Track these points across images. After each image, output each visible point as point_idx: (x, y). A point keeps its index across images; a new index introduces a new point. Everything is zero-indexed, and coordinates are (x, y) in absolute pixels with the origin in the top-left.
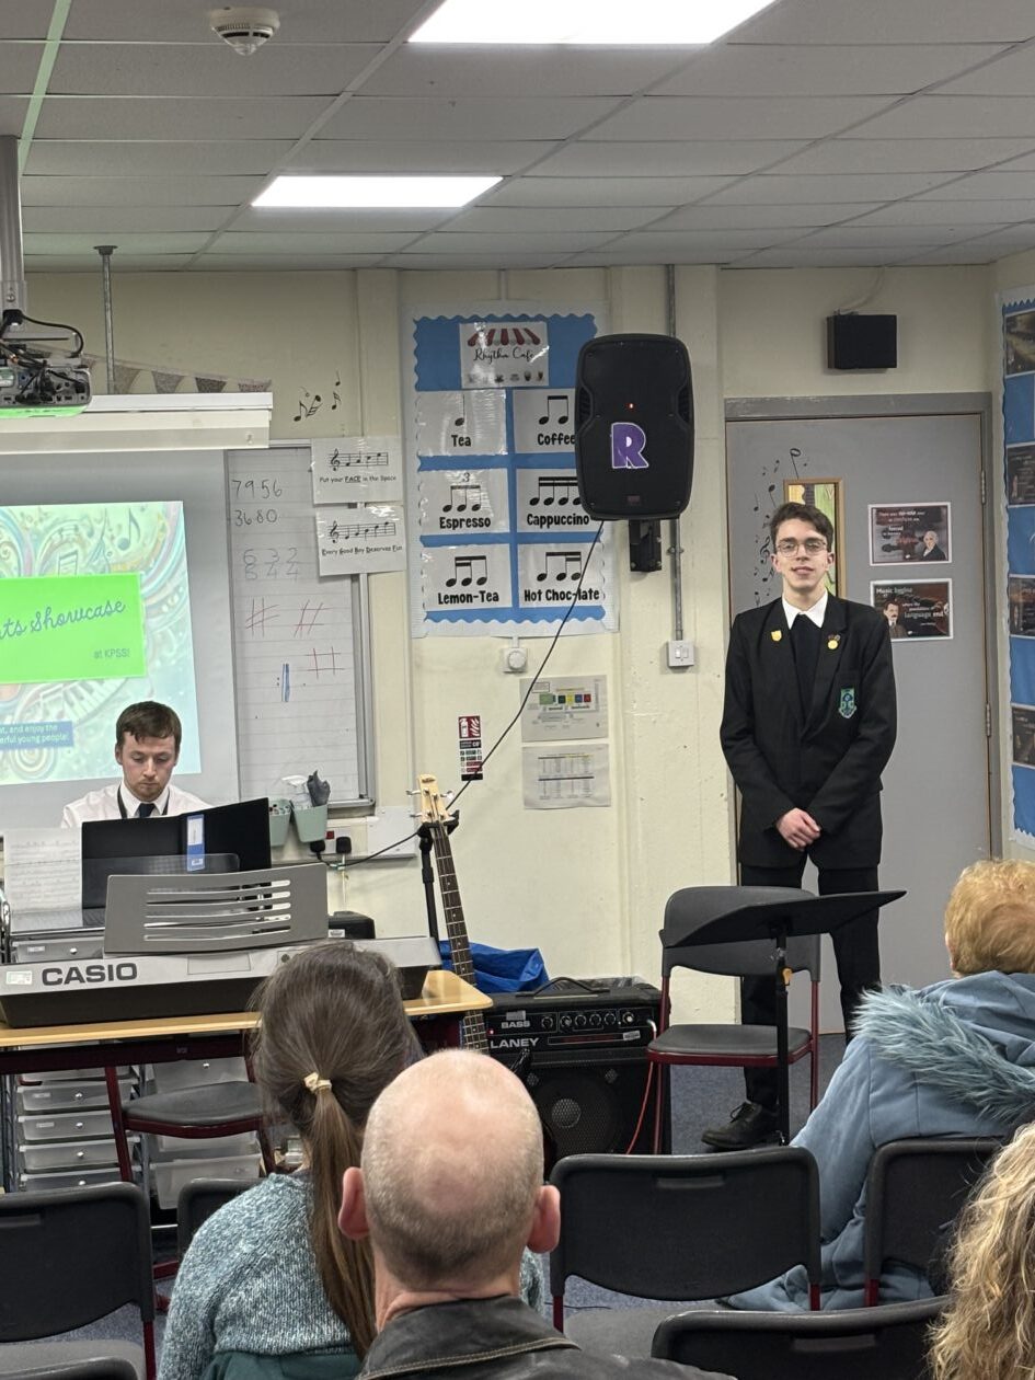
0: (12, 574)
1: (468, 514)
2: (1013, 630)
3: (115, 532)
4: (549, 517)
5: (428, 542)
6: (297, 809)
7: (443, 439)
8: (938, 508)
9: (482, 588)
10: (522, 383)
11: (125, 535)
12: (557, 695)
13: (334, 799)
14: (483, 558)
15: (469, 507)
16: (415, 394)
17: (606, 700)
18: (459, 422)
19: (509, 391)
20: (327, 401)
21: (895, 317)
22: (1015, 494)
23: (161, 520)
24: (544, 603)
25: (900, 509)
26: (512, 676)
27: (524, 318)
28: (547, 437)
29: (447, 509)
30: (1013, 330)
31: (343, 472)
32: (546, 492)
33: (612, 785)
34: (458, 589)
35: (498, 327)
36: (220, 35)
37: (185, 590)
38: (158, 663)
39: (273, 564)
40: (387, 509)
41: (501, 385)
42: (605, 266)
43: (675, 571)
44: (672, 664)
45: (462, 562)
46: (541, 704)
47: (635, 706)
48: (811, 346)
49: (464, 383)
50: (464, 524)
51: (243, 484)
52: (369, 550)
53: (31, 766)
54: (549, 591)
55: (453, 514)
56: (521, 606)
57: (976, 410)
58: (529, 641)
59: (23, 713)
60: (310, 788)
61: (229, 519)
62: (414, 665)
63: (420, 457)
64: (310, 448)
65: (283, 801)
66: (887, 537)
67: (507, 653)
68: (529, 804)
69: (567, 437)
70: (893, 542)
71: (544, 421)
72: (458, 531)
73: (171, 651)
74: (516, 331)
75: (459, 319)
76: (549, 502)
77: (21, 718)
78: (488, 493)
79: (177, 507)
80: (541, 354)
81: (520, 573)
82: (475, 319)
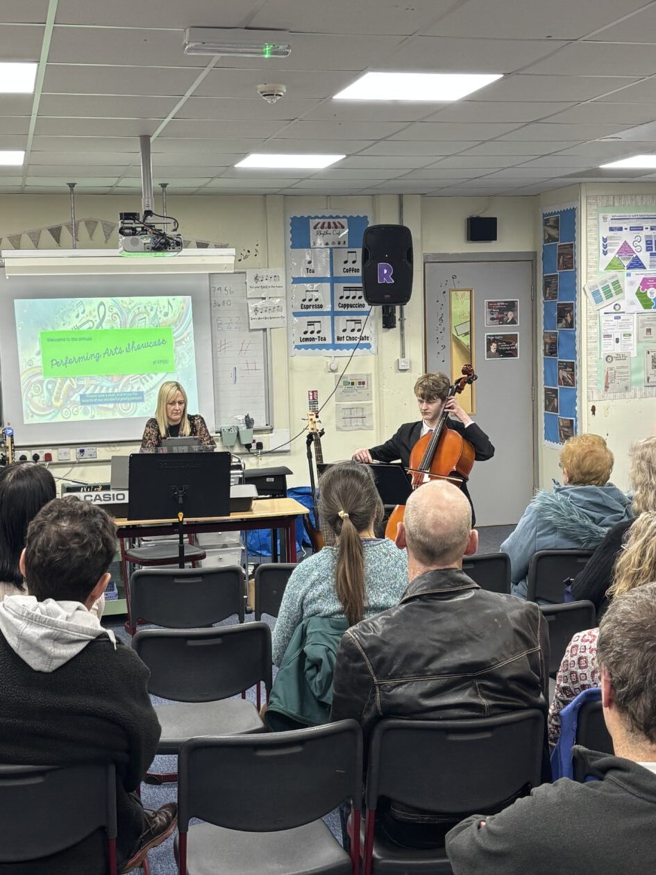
0: (117, 326)
1: (313, 303)
2: (545, 354)
3: (162, 309)
4: (348, 304)
5: (296, 314)
6: (240, 430)
7: (302, 270)
8: (514, 302)
9: (318, 335)
10: (337, 245)
11: (166, 310)
12: (351, 381)
13: (255, 426)
14: (320, 322)
15: (313, 300)
16: (291, 250)
17: (371, 384)
18: (310, 262)
19: (331, 249)
20: (253, 252)
21: (496, 218)
22: (547, 295)
23: (182, 304)
24: (345, 342)
25: (497, 302)
26: (331, 374)
27: (338, 217)
28: (347, 269)
29: (304, 300)
30: (548, 224)
31: (260, 284)
32: (347, 293)
33: (374, 421)
34: (308, 335)
35: (327, 221)
36: (261, 95)
37: (192, 335)
38: (180, 366)
39: (230, 323)
40: (279, 300)
41: (328, 246)
42: (374, 195)
43: (402, 328)
44: (400, 368)
45: (310, 323)
46: (344, 385)
47: (384, 387)
48: (461, 230)
49: (312, 245)
50: (311, 307)
51: (216, 290)
52: (271, 318)
53: (126, 410)
54: (348, 336)
55: (307, 303)
56: (335, 343)
57: (531, 259)
58: (339, 358)
59: (123, 387)
60: (246, 421)
61: (211, 304)
62: (290, 368)
63: (293, 278)
64: (245, 273)
65: (234, 426)
66: (493, 314)
67: (329, 364)
68: (338, 428)
69: (357, 269)
70: (495, 316)
71: (346, 262)
72: (309, 310)
73: (186, 361)
74: (334, 223)
75: (310, 217)
76: (348, 298)
77: (122, 389)
78: (322, 294)
79: (189, 298)
80: (345, 233)
81: (335, 328)
82: (316, 217)
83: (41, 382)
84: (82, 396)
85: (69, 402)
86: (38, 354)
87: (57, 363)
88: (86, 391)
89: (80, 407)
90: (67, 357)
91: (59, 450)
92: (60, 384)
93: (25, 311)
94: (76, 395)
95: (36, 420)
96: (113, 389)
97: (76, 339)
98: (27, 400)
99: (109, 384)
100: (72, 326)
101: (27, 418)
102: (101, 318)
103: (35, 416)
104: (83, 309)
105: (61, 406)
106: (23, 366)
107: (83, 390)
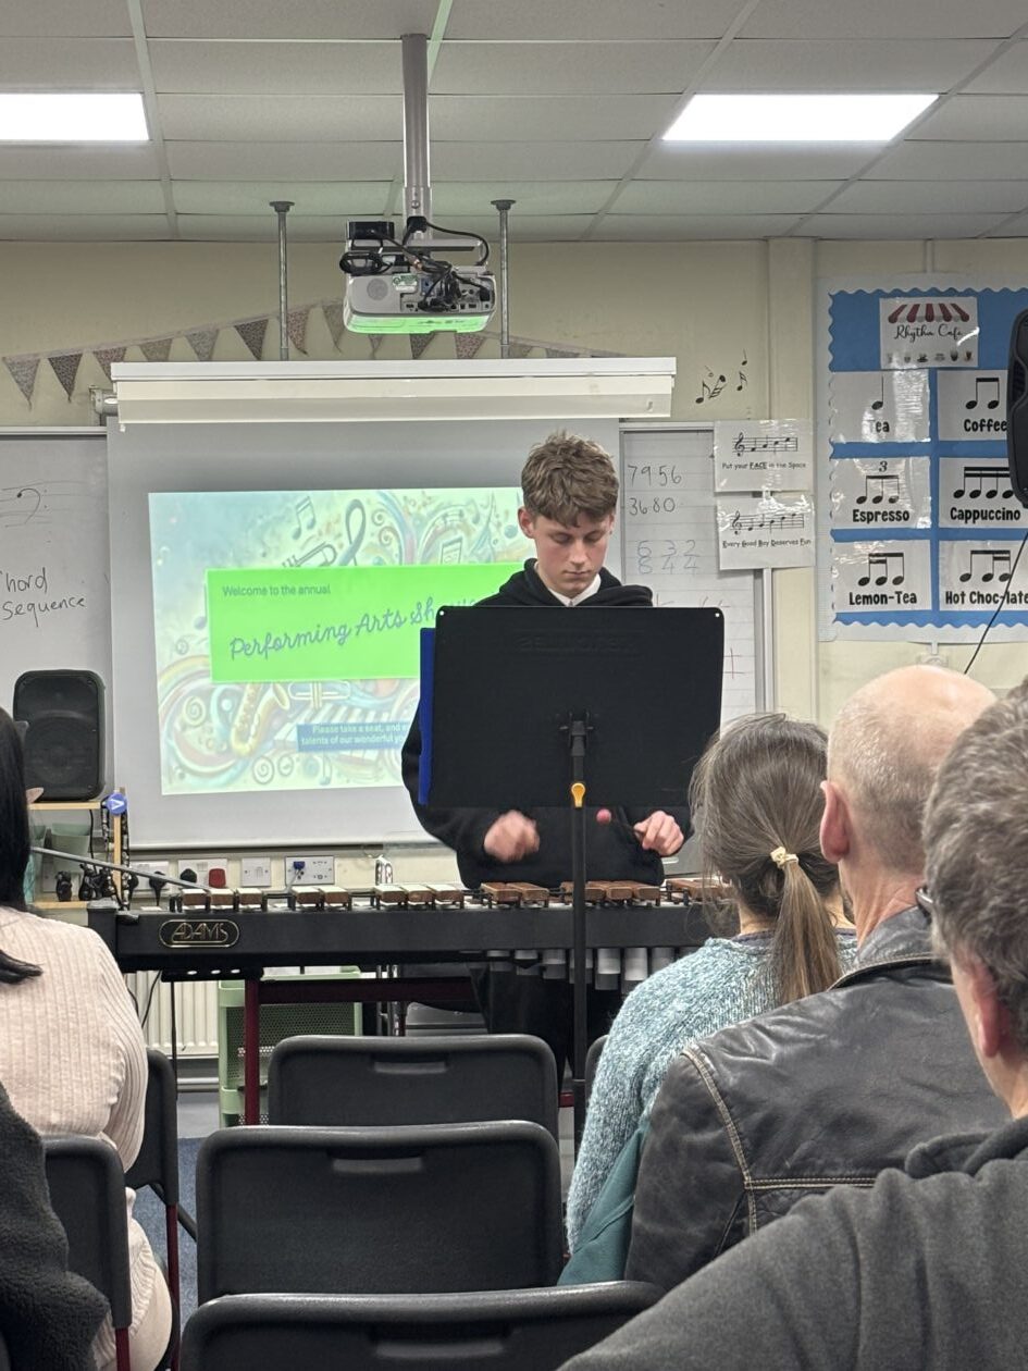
0: (393, 562)
1: (884, 506)
3: (501, 519)
4: (975, 511)
5: (840, 536)
9: (899, 588)
10: (949, 363)
14: (901, 555)
15: (885, 501)
16: (829, 375)
18: (877, 405)
19: (933, 375)
20: (733, 382)
24: (967, 606)
27: (951, 292)
28: (975, 423)
29: (861, 500)
31: (748, 457)
32: (973, 484)
34: (871, 589)
35: (923, 302)
39: (669, 556)
40: (795, 499)
41: (927, 365)
45: (879, 559)
49: (883, 365)
50: (879, 517)
51: (639, 471)
52: (774, 543)
54: (973, 593)
55: (868, 507)
56: (941, 609)
58: (950, 648)
59: (401, 709)
62: (822, 672)
63: (832, 444)
64: (712, 431)
69: (997, 423)
71: (971, 405)
72: (873, 525)
74: (942, 307)
75: (880, 294)
76: (975, 494)
77: (398, 716)
78: (908, 484)
80: (970, 334)
81: (941, 572)
82: (897, 293)
83: (206, 695)
84: (304, 731)
85: (270, 744)
86: (201, 625)
87: (245, 647)
88: (312, 718)
89: (295, 756)
90: (269, 635)
91: (244, 861)
92: (250, 699)
93: (174, 521)
94: (288, 726)
95: (191, 785)
96: (378, 715)
97: (292, 591)
98: (169, 735)
99: (368, 702)
100: (283, 558)
101: (170, 782)
102: (353, 538)
103: (188, 775)
104: (311, 516)
105: (252, 753)
106: (164, 654)
107: (306, 714)
